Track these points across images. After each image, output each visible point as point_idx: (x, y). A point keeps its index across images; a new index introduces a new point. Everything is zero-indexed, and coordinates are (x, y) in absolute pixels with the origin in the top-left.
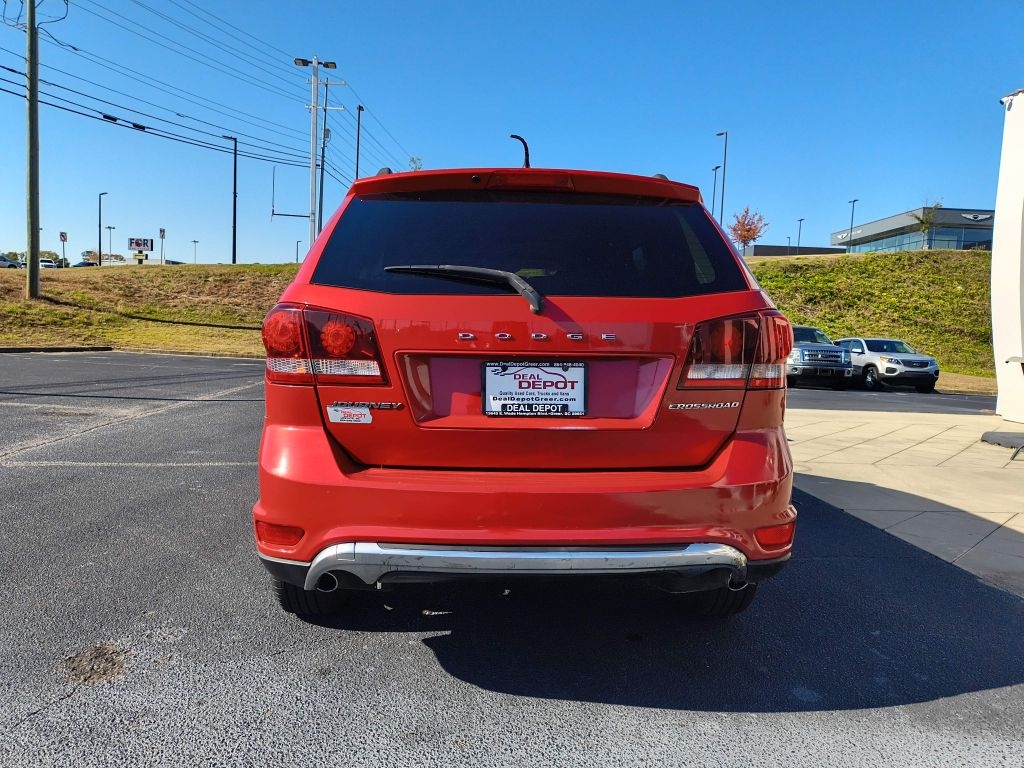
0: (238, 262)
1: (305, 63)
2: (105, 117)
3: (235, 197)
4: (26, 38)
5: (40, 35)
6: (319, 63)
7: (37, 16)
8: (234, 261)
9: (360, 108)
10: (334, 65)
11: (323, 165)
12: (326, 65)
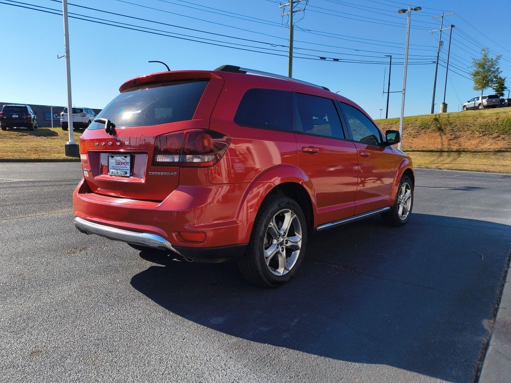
0: (388, 118)
1: (404, 11)
2: (321, 58)
3: (389, 85)
4: (289, 30)
5: (294, 28)
6: (411, 9)
7: (293, 20)
8: (387, 117)
9: (453, 26)
10: (420, 8)
11: (438, 61)
12: (415, 10)
